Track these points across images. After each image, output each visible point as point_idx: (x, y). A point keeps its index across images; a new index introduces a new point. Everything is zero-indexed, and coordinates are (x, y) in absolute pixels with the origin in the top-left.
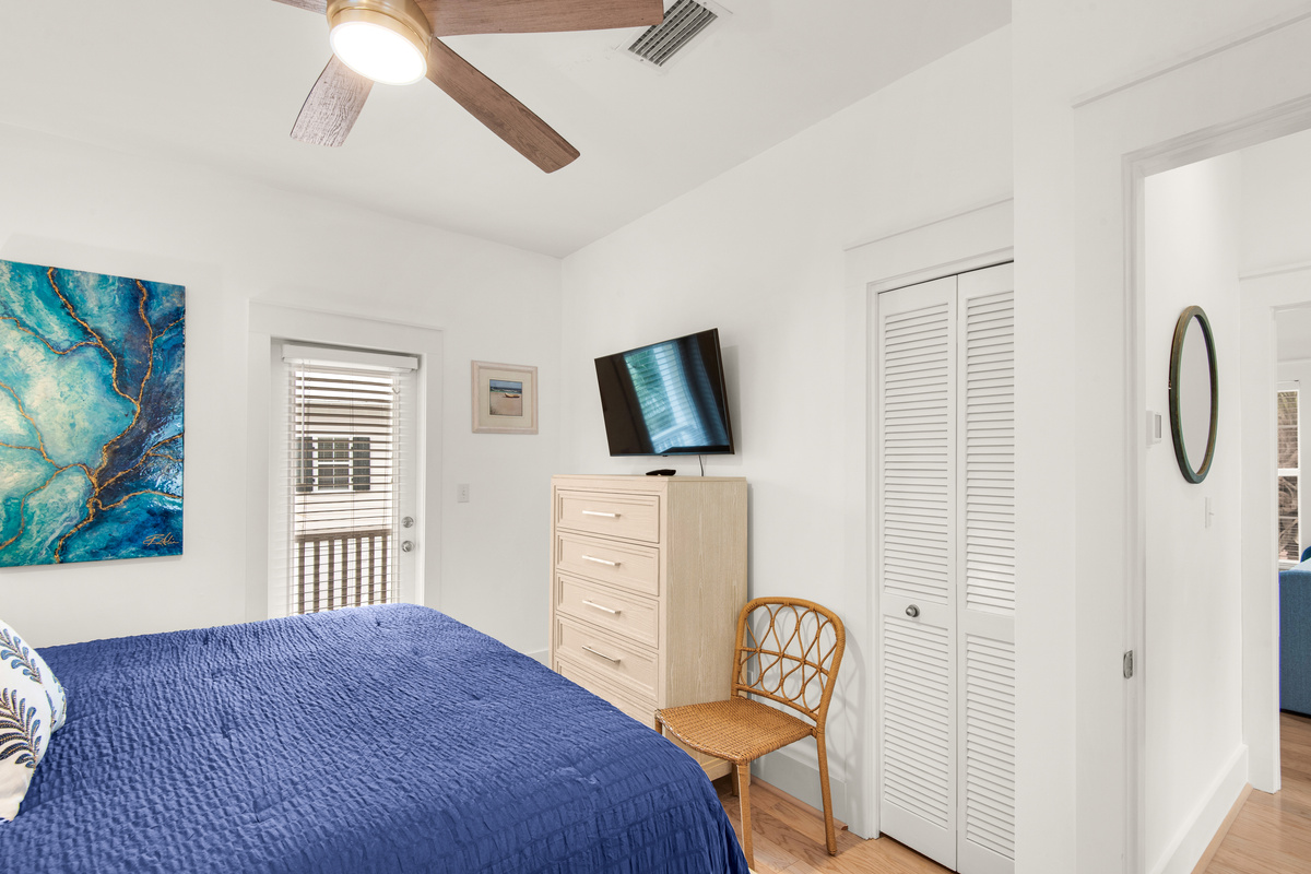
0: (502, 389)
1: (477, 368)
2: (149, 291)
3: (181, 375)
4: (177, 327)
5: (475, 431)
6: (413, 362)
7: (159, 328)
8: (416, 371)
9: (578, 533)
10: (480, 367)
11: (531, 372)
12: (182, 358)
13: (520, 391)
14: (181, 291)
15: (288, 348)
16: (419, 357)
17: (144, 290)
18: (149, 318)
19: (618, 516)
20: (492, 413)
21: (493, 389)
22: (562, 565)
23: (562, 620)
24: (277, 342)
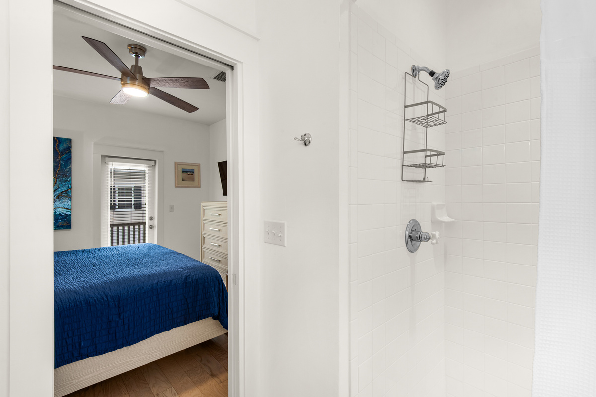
0: (186, 172)
1: (177, 164)
2: (59, 141)
3: (70, 169)
4: (68, 153)
5: (176, 187)
6: (153, 163)
7: (62, 153)
8: (154, 166)
9: (208, 221)
10: (178, 164)
11: (198, 166)
12: (70, 163)
13: (193, 172)
14: (70, 140)
15: (107, 158)
16: (155, 161)
17: (57, 141)
18: (59, 150)
19: (219, 215)
20: (183, 180)
21: (183, 172)
22: (204, 232)
23: (204, 250)
24: (104, 157)
